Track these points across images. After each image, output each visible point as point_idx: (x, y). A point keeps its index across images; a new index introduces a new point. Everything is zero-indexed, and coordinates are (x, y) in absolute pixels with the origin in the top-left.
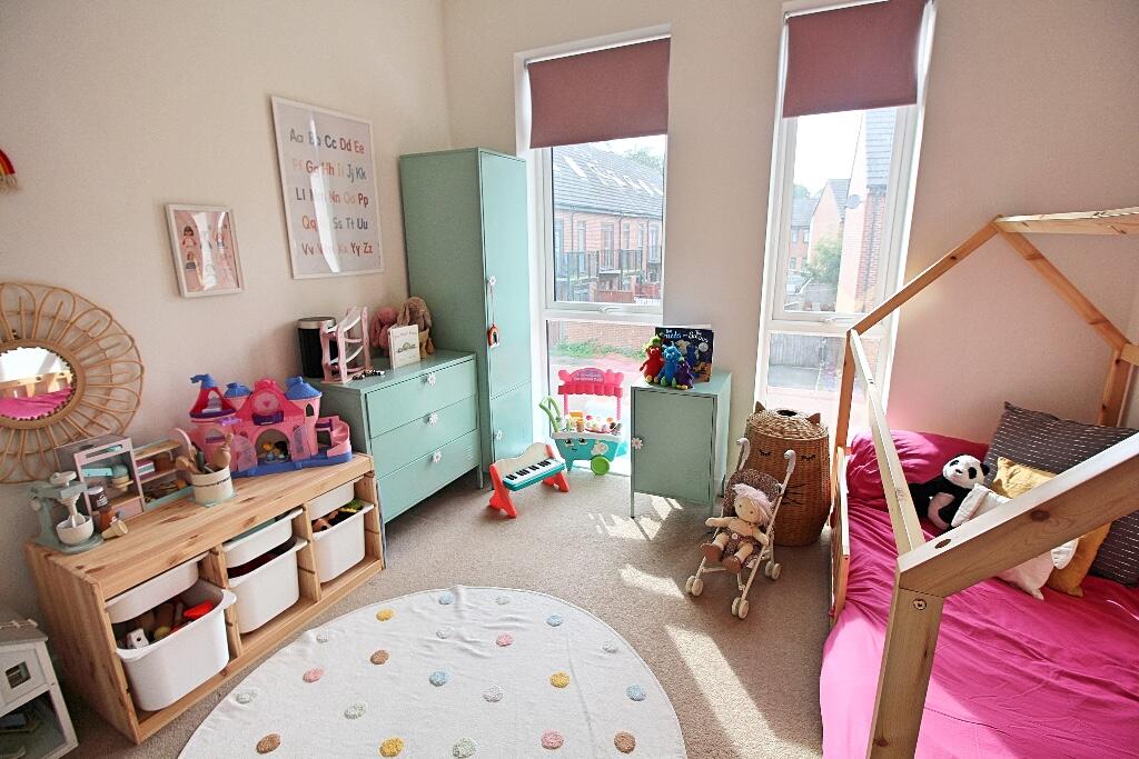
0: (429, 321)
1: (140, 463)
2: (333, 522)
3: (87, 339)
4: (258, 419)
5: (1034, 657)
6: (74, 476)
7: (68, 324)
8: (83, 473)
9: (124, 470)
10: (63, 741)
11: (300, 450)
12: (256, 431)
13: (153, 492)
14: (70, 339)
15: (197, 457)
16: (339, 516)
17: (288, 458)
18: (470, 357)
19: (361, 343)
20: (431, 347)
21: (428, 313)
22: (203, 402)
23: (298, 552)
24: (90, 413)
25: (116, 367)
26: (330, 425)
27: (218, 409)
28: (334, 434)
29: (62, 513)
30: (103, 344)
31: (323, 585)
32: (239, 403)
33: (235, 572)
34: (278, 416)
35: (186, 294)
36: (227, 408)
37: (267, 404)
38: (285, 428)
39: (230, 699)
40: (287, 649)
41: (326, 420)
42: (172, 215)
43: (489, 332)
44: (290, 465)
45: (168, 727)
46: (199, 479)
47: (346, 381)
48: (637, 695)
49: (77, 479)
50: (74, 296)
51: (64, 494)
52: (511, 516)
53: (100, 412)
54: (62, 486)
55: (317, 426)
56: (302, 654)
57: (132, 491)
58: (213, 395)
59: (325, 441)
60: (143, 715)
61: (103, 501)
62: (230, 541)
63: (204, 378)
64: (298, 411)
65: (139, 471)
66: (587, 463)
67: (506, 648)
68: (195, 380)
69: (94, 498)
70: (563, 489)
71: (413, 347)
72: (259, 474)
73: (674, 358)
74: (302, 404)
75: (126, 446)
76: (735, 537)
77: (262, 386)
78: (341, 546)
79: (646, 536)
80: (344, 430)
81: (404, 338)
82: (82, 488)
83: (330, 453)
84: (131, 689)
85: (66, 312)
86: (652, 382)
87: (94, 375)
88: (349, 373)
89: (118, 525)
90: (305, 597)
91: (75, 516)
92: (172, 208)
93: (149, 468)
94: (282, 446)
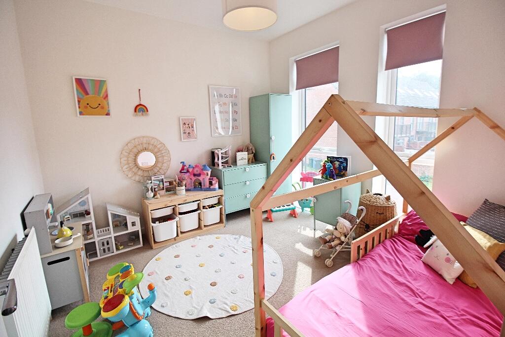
0: (254, 152)
1: (165, 182)
2: (210, 208)
3: (159, 151)
4: (195, 175)
5: (416, 296)
6: (150, 181)
7: (155, 146)
8: (153, 182)
9: (162, 183)
10: (140, 244)
11: (204, 186)
12: (194, 178)
13: (168, 190)
14: (156, 150)
15: (178, 183)
16: (212, 206)
17: (201, 188)
18: (264, 164)
19: (228, 157)
20: (254, 160)
21: (253, 149)
22: (183, 169)
23: (199, 213)
24: (158, 169)
25: (165, 158)
26: (212, 179)
27: (185, 171)
28: (213, 182)
29: (148, 190)
30: (163, 152)
31: (205, 226)
32: (191, 170)
33: (181, 214)
34: (199, 175)
35: (182, 140)
36: (188, 171)
37: (197, 171)
38: (201, 178)
39: (174, 246)
40: (191, 239)
41: (211, 178)
42: (181, 120)
43: (271, 155)
44: (201, 189)
45: (160, 248)
46: (177, 188)
47: (221, 167)
48: (274, 275)
49: (151, 183)
50: (157, 140)
51: (148, 185)
52: (271, 221)
53: (160, 169)
54: (148, 183)
55: (209, 179)
56: (194, 241)
57: (163, 189)
58: (185, 168)
59: (211, 183)
60: (155, 242)
61: (156, 190)
62: (180, 204)
63: (183, 163)
64: (204, 174)
65: (166, 184)
66: (309, 209)
67: (244, 254)
68: (181, 163)
69: (155, 188)
70: (295, 217)
71: (245, 159)
72: (193, 190)
73: (329, 168)
74: (205, 172)
75: (163, 177)
76: (334, 237)
77: (196, 166)
78: (212, 216)
79: (315, 236)
80: (217, 181)
81: (243, 156)
82: (152, 185)
83: (212, 187)
84: (153, 234)
85: (155, 144)
86: (322, 177)
87: (160, 159)
88: (222, 165)
89: (158, 196)
90: (199, 228)
91: (150, 191)
92: (181, 118)
93: (168, 184)
94: (200, 184)
